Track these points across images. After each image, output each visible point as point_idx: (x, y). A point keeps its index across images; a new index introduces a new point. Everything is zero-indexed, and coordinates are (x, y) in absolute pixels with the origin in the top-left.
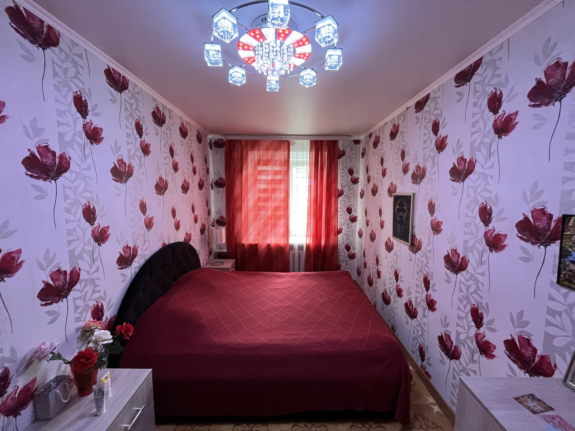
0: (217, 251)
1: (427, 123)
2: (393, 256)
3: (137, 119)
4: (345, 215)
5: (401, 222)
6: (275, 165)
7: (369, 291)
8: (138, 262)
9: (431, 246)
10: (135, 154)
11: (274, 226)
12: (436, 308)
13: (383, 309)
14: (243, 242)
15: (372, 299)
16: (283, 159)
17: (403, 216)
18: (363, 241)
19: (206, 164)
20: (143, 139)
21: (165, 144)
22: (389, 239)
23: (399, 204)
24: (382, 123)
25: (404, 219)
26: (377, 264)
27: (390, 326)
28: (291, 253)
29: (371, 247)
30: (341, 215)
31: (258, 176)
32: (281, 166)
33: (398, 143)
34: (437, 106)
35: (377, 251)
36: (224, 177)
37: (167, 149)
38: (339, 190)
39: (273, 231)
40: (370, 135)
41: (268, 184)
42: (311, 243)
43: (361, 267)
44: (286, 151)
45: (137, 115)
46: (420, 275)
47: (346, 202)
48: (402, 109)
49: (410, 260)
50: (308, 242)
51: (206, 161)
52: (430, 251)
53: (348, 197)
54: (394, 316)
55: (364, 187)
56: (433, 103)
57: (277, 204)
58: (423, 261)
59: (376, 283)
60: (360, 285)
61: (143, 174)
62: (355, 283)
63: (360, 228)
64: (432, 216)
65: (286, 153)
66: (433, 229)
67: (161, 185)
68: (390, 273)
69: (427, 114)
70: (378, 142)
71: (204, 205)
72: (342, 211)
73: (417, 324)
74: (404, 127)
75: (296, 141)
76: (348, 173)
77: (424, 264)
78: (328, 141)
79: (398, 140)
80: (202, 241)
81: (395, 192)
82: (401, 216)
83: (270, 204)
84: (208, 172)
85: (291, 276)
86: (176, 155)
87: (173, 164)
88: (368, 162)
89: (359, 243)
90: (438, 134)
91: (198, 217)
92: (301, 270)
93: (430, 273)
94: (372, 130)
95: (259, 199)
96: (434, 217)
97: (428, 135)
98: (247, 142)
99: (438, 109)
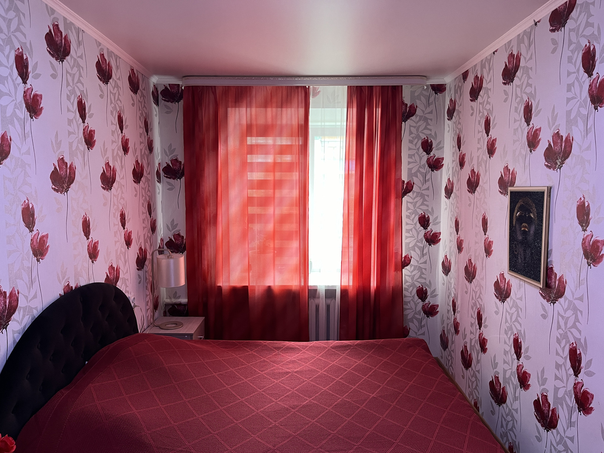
0: (168, 301)
1: (573, 52)
2: (511, 308)
3: (18, 49)
4: (416, 229)
5: (525, 243)
6: (280, 135)
7: (463, 378)
8: (19, 322)
9: (584, 287)
10: (14, 113)
11: (280, 252)
12: (592, 408)
13: (493, 413)
14: (220, 284)
15: (471, 394)
16: (295, 122)
17: (529, 231)
18: (452, 281)
19: (147, 133)
20: (28, 86)
21: (69, 94)
22: (502, 275)
23: (521, 209)
24: (487, 52)
25: (530, 238)
26: (480, 324)
27: (507, 447)
28: (312, 304)
29: (466, 292)
30: (408, 231)
31: (248, 156)
32: (292, 136)
33: (519, 90)
34: (590, 20)
35: (479, 300)
36: (181, 159)
37: (73, 104)
38: (404, 181)
39: (276, 263)
40: (465, 75)
41: (267, 171)
42: (351, 284)
43: (449, 331)
44: (302, 108)
45: (19, 41)
46: (562, 345)
47: (417, 205)
48: (526, 24)
49: (544, 317)
50: (345, 283)
51: (147, 127)
52: (581, 299)
53: (422, 196)
54: (513, 426)
55: (453, 175)
56: (583, 14)
57: (285, 210)
58: (568, 318)
59: (478, 362)
60: (447, 367)
61: (28, 153)
62: (437, 362)
63: (446, 256)
64: (585, 230)
65: (302, 111)
66: (587, 255)
67: (62, 173)
68: (505, 343)
69: (573, 36)
70: (480, 88)
71: (143, 213)
72: (409, 222)
73: (558, 440)
74: (531, 58)
75: (321, 88)
76: (421, 150)
77: (570, 324)
78: (383, 87)
79: (518, 84)
80: (140, 283)
81: (512, 184)
82: (524, 230)
83: (270, 210)
84: (150, 147)
85: (312, 348)
86: (91, 116)
87: (84, 133)
88: (459, 126)
89: (443, 284)
90: (594, 73)
91: (133, 236)
92: (331, 337)
93: (583, 341)
94: (468, 66)
95: (250, 201)
96: (588, 233)
97: (574, 75)
98: (227, 90)
99: (592, 25)
